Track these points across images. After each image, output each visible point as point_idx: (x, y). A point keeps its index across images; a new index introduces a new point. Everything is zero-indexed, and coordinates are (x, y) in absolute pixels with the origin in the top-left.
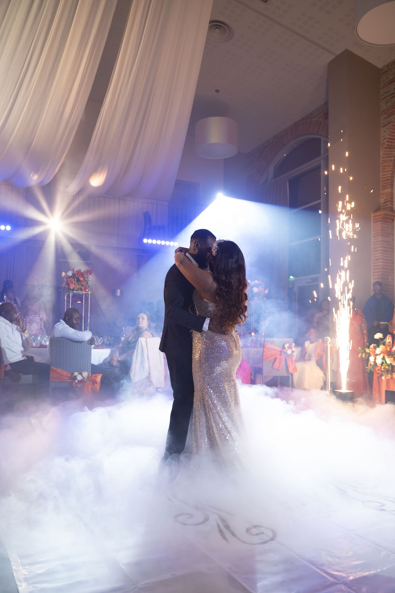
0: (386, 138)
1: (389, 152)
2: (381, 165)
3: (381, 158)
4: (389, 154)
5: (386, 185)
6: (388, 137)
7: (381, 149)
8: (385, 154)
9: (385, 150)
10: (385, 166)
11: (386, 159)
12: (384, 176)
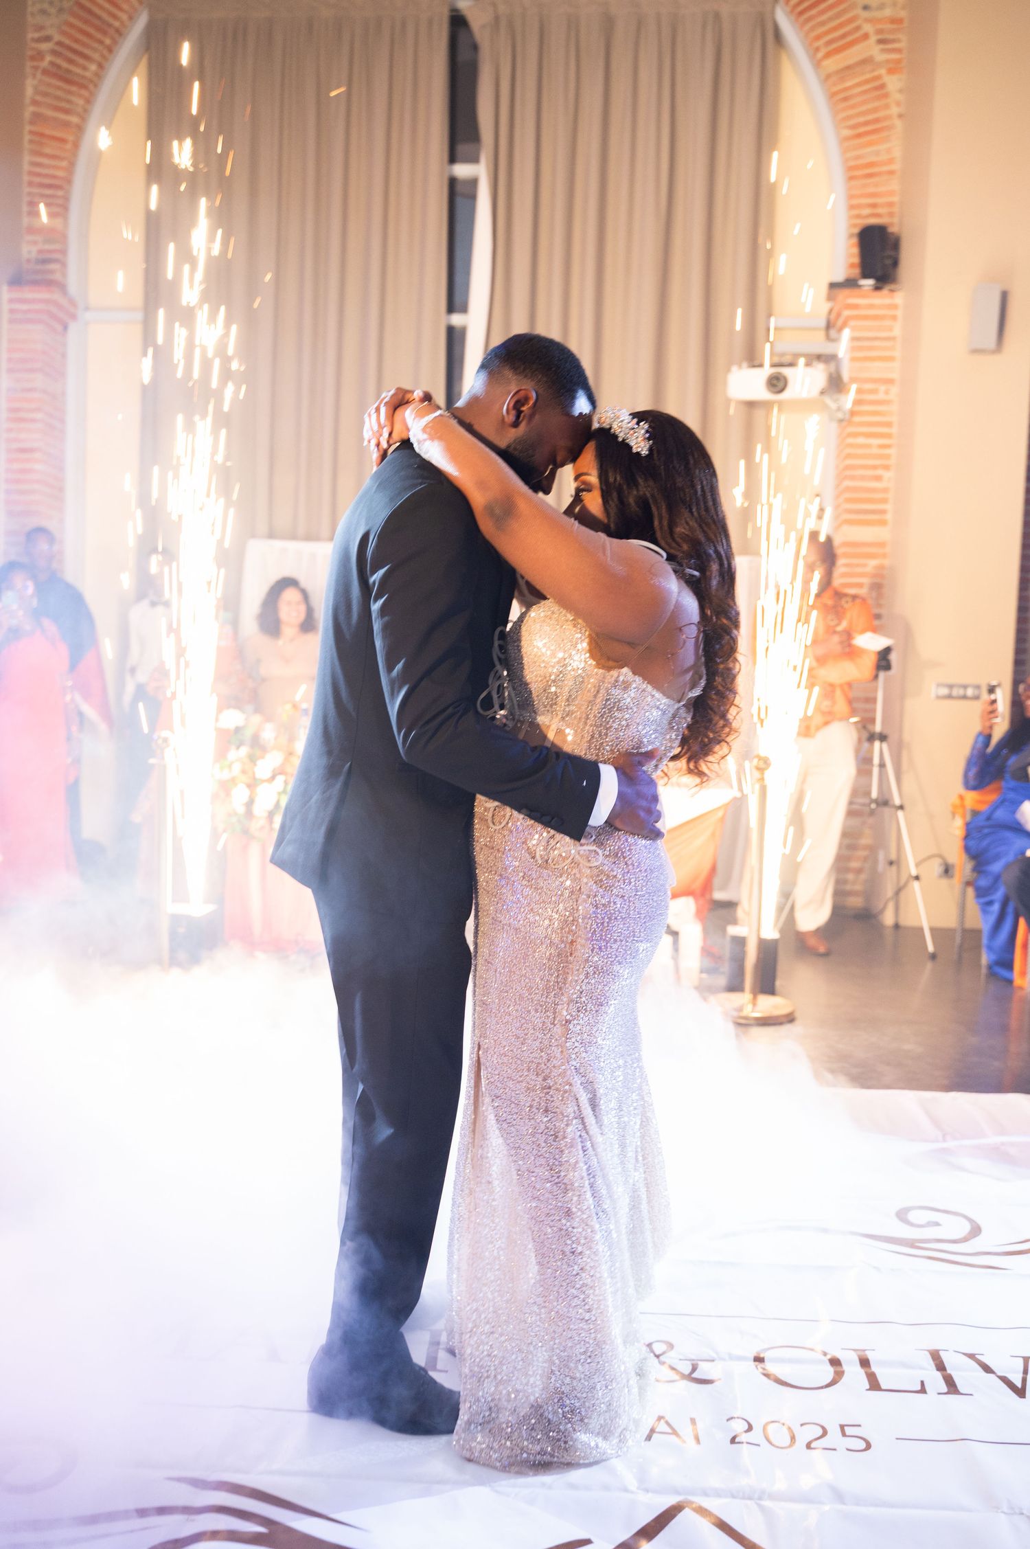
0: (48, 39)
1: (59, 93)
2: (28, 128)
3: (27, 101)
4: (58, 98)
6: (57, 37)
7: (28, 70)
8: (46, 94)
9: (47, 79)
10: (42, 135)
11: (50, 113)
12: (38, 170)
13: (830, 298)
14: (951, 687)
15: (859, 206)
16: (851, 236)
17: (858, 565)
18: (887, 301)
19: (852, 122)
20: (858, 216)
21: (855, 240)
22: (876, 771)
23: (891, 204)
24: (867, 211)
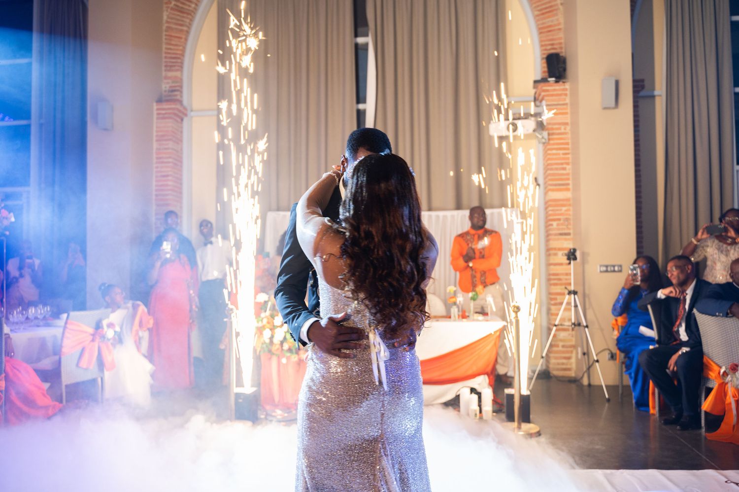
1: (178, 18)
2: (164, 33)
3: (164, 22)
4: (178, 20)
5: (171, 64)
7: (165, 9)
8: (172, 18)
9: (172, 12)
10: (171, 36)
11: (174, 26)
12: (169, 51)
13: (534, 87)
14: (607, 266)
15: (546, 45)
16: (543, 59)
17: (557, 210)
18: (562, 87)
19: (539, 8)
20: (546, 50)
21: (545, 61)
22: (573, 309)
23: (560, 43)
24: (549, 47)
